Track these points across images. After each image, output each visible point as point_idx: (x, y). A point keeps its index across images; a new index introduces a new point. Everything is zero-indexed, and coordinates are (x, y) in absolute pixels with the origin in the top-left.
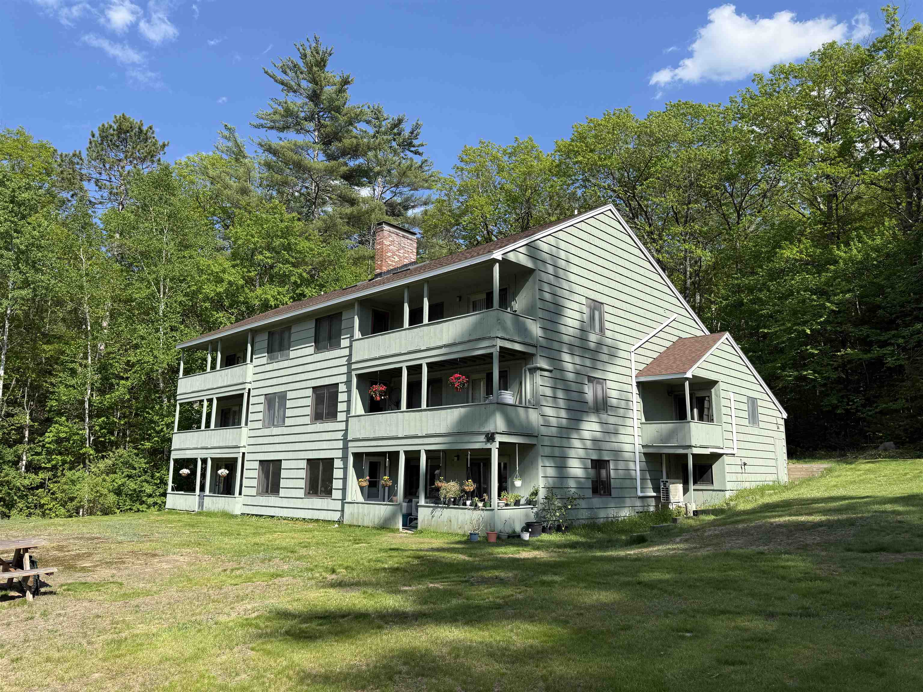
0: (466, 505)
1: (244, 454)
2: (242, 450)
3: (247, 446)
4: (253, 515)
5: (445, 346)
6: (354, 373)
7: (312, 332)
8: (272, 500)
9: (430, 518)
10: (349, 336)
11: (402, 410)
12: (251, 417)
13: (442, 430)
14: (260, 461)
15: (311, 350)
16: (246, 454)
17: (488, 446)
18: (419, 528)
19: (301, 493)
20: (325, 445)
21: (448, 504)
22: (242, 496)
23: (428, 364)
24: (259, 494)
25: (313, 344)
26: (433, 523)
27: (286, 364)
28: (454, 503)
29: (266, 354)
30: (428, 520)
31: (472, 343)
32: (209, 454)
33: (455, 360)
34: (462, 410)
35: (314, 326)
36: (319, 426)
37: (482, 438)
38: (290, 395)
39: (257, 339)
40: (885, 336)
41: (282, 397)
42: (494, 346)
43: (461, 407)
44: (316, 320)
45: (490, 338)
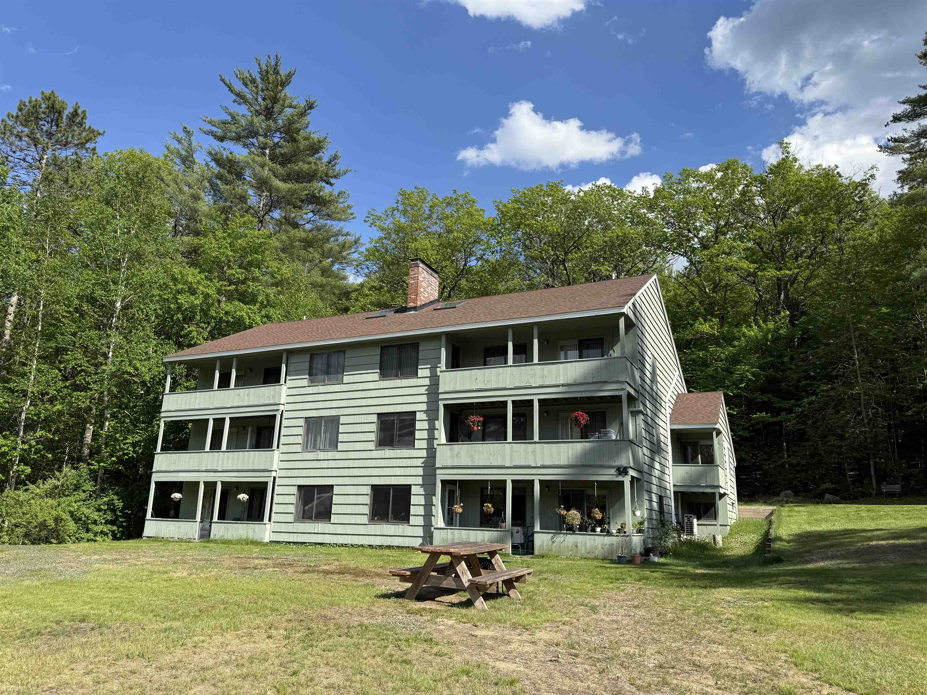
0: (595, 532)
1: (275, 478)
2: (274, 474)
3: (278, 470)
4: (289, 543)
5: (563, 385)
6: (441, 403)
7: (377, 359)
8: (320, 527)
9: (550, 543)
10: (429, 366)
11: (508, 441)
12: (283, 440)
13: (563, 462)
14: (299, 486)
15: (376, 377)
16: (277, 479)
17: (620, 478)
18: (536, 552)
19: (365, 519)
20: (398, 471)
21: (574, 531)
22: (272, 523)
23: (540, 401)
24: (297, 520)
25: (378, 371)
26: (554, 549)
27: (337, 388)
28: (581, 529)
29: (307, 376)
30: (547, 545)
31: (598, 385)
32: (219, 478)
33: (576, 398)
34: (587, 445)
35: (379, 353)
36: (388, 452)
37: (613, 471)
38: (343, 420)
39: (291, 360)
40: (786, 404)
41: (334, 421)
42: (623, 389)
43: (585, 442)
44: (382, 347)
45: (618, 382)
